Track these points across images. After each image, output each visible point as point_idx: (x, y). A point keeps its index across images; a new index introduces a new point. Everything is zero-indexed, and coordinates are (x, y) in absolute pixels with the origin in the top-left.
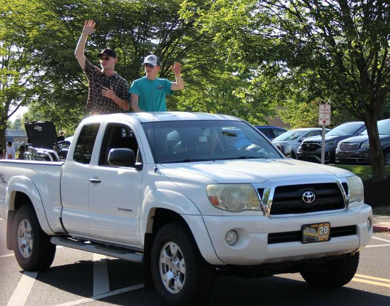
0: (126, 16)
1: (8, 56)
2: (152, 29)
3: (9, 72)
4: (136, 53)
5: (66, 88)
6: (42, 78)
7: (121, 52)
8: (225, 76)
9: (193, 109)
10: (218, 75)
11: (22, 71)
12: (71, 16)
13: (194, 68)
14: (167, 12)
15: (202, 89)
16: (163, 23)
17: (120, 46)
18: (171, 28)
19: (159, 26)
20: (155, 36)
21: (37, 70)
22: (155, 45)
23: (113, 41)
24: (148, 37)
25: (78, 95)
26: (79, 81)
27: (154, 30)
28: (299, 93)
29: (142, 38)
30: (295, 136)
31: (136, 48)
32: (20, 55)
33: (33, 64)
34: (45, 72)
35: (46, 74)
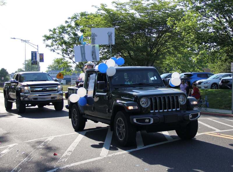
0: (142, 25)
2: (153, 30)
4: (146, 41)
6: (105, 52)
7: (140, 40)
8: (185, 51)
9: (170, 65)
10: (182, 50)
12: (119, 26)
13: (172, 47)
14: (160, 22)
16: (158, 28)
17: (140, 38)
18: (162, 30)
19: (156, 29)
20: (154, 33)
21: (104, 49)
22: (154, 37)
23: (136, 36)
24: (152, 33)
26: (122, 53)
27: (154, 30)
28: (221, 58)
29: (149, 34)
30: (218, 77)
31: (146, 39)
35: (107, 50)
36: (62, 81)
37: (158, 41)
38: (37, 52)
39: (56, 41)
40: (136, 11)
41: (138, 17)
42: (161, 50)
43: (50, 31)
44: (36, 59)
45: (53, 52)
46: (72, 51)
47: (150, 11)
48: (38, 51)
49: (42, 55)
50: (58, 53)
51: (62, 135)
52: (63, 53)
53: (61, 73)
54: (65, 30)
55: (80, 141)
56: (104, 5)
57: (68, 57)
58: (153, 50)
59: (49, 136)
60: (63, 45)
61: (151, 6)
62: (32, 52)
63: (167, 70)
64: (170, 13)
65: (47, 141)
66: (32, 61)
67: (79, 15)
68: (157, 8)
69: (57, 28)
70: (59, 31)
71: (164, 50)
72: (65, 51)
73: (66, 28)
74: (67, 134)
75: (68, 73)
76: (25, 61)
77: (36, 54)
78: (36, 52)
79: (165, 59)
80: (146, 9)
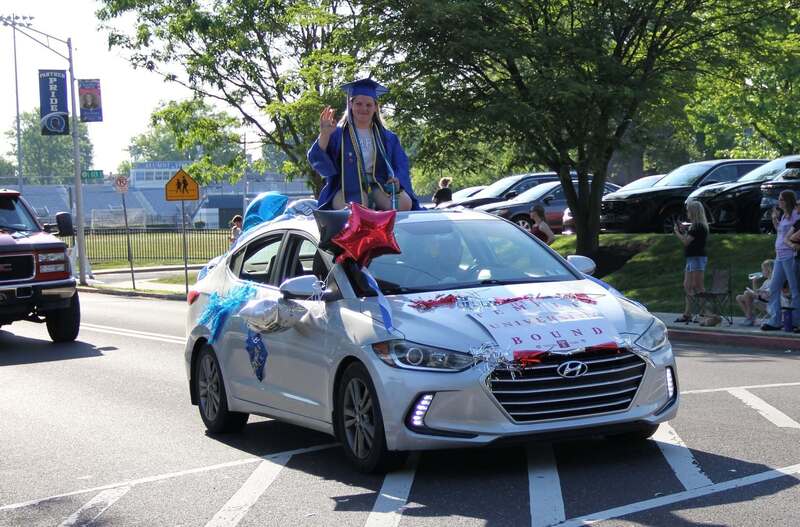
1: (331, 26)
3: (334, 58)
5: (452, 85)
6: (398, 68)
10: (775, 44)
11: (360, 55)
13: (722, 31)
15: (741, 76)
21: (390, 51)
25: (475, 99)
26: (476, 69)
32: (357, 21)
33: (383, 38)
34: (406, 55)
35: (408, 58)
36: (203, 211)
38: (68, 74)
39: (157, 16)
42: (668, 47)
44: (63, 106)
45: (145, 69)
46: (236, 64)
48: (71, 70)
49: (91, 89)
50: (172, 78)
51: (172, 475)
52: (192, 74)
53: (191, 171)
55: (256, 499)
57: (221, 93)
58: (631, 50)
59: (105, 483)
60: (195, 33)
62: (41, 71)
65: (94, 507)
66: (42, 117)
71: (685, 45)
72: (204, 67)
74: (195, 471)
75: (222, 170)
76: (18, 118)
77: (61, 83)
78: (64, 72)
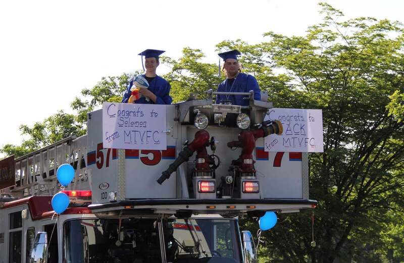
37: (363, 163)
40: (291, 71)
41: (298, 89)
43: (27, 130)
47: (335, 70)
54: (74, 129)
56: (193, 52)
61: (339, 54)
63: (394, 255)
64: (399, 75)
67: (118, 82)
68: (358, 61)
69: (48, 123)
70: (54, 132)
73: (76, 124)
79: (388, 221)
80: (324, 64)
